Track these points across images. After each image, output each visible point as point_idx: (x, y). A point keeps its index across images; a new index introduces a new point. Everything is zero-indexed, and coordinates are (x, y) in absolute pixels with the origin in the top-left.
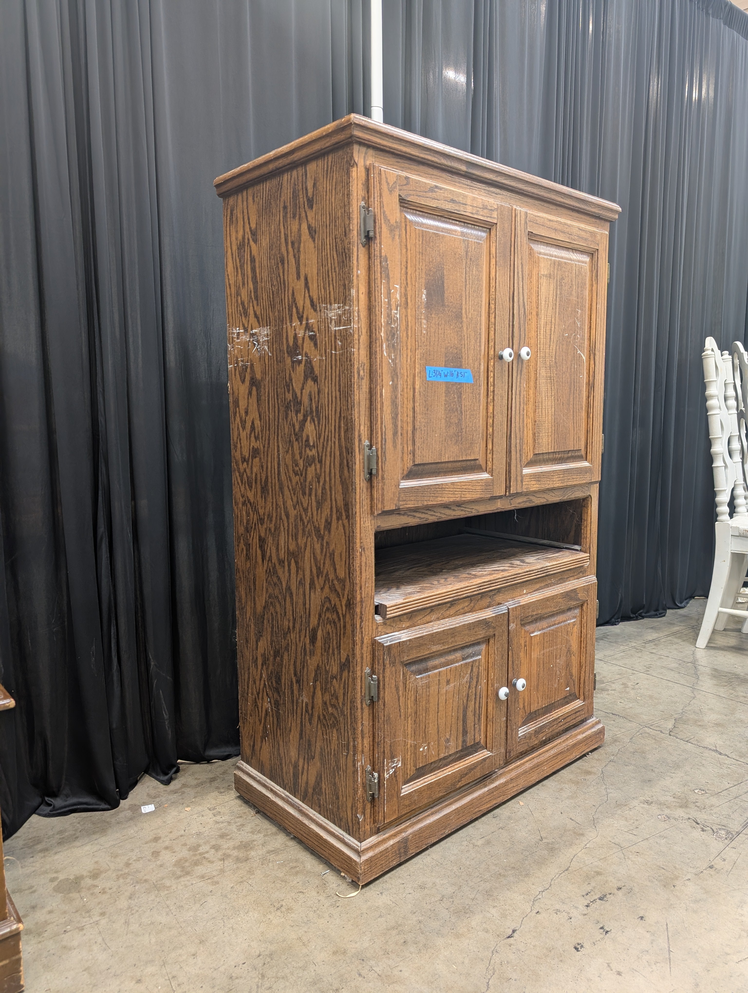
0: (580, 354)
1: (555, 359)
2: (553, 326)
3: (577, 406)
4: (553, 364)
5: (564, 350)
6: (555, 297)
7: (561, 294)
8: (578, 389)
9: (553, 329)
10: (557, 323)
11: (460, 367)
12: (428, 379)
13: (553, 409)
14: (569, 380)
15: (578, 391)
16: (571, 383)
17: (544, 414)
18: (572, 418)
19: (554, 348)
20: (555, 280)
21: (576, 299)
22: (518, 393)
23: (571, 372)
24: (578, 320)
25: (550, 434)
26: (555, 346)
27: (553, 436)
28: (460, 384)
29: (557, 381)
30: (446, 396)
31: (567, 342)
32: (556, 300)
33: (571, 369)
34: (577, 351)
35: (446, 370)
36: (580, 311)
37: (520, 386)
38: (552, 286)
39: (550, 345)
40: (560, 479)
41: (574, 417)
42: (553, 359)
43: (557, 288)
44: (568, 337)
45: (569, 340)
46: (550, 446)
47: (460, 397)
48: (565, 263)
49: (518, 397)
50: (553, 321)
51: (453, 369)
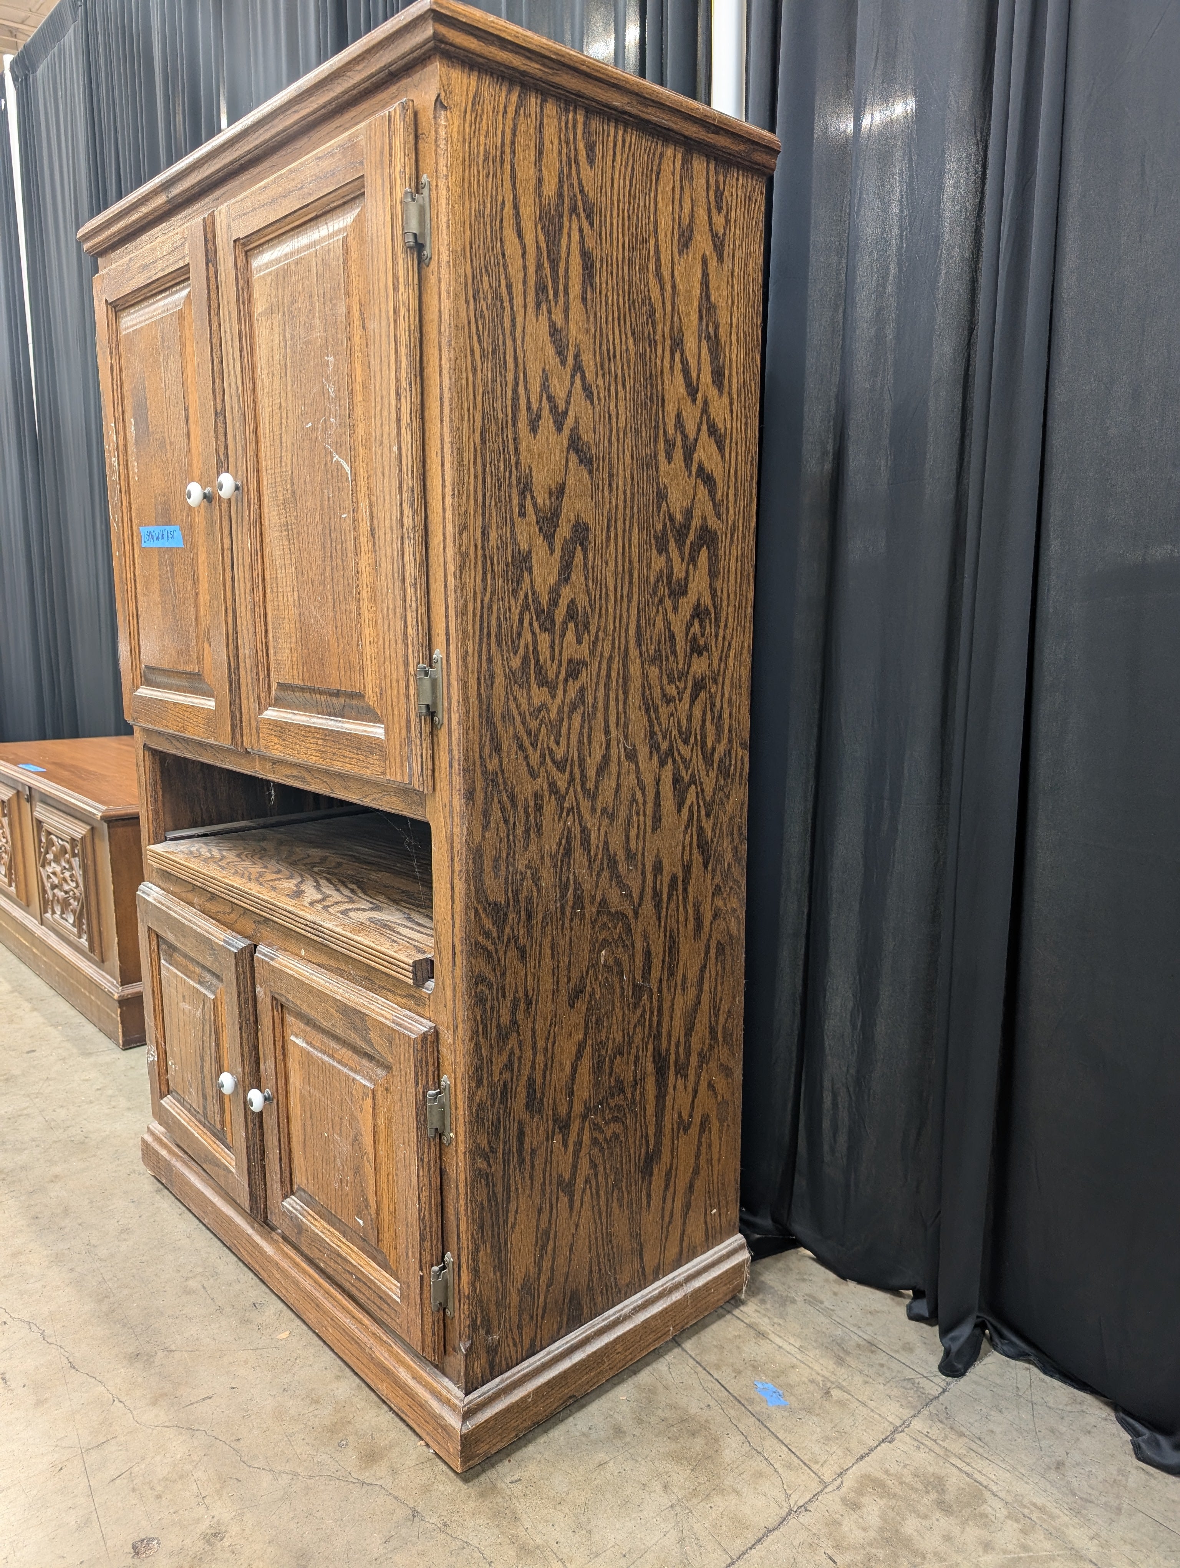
0: (338, 463)
1: (293, 484)
2: (284, 415)
3: (341, 589)
4: (289, 496)
5: (307, 462)
6: (282, 351)
7: (292, 337)
8: (339, 547)
9: (284, 421)
10: (290, 406)
11: (169, 523)
12: (143, 545)
13: (296, 593)
14: (320, 528)
15: (340, 553)
16: (324, 534)
17: (281, 603)
18: (331, 614)
19: (289, 462)
20: (281, 313)
21: (322, 334)
22: (241, 561)
23: (322, 509)
24: (329, 382)
25: (293, 646)
26: (289, 457)
27: (299, 650)
28: (171, 549)
29: (298, 533)
30: (160, 570)
31: (310, 439)
32: (285, 356)
33: (321, 502)
34: (332, 458)
35: (157, 530)
36: (331, 359)
37: (243, 548)
38: (276, 330)
39: (281, 457)
40: (318, 747)
41: (335, 613)
42: (289, 486)
43: (285, 329)
44: (313, 429)
45: (314, 436)
46: (295, 672)
47: (172, 571)
48: (297, 263)
49: (241, 567)
50: (284, 404)
51: (162, 528)
